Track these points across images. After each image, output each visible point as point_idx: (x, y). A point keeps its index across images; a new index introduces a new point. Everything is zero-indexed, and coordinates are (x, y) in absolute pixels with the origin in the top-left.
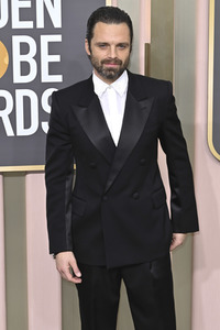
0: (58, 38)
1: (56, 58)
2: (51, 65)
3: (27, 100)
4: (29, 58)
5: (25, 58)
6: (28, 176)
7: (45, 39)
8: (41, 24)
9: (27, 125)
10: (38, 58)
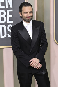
0: (12, 10)
1: (11, 16)
2: (10, 18)
3: (3, 28)
4: (4, 16)
5: (2, 16)
6: (4, 49)
7: (8, 11)
8: (7, 7)
9: (3, 35)
10: (6, 16)
